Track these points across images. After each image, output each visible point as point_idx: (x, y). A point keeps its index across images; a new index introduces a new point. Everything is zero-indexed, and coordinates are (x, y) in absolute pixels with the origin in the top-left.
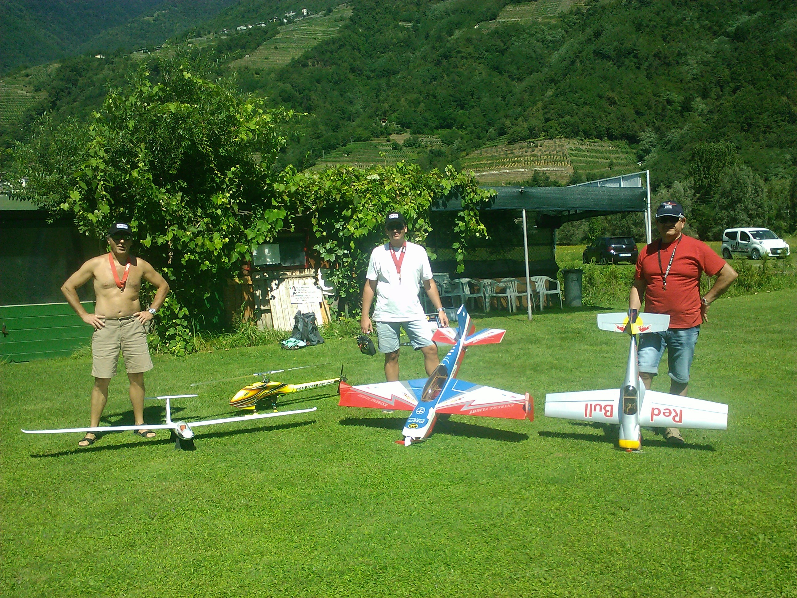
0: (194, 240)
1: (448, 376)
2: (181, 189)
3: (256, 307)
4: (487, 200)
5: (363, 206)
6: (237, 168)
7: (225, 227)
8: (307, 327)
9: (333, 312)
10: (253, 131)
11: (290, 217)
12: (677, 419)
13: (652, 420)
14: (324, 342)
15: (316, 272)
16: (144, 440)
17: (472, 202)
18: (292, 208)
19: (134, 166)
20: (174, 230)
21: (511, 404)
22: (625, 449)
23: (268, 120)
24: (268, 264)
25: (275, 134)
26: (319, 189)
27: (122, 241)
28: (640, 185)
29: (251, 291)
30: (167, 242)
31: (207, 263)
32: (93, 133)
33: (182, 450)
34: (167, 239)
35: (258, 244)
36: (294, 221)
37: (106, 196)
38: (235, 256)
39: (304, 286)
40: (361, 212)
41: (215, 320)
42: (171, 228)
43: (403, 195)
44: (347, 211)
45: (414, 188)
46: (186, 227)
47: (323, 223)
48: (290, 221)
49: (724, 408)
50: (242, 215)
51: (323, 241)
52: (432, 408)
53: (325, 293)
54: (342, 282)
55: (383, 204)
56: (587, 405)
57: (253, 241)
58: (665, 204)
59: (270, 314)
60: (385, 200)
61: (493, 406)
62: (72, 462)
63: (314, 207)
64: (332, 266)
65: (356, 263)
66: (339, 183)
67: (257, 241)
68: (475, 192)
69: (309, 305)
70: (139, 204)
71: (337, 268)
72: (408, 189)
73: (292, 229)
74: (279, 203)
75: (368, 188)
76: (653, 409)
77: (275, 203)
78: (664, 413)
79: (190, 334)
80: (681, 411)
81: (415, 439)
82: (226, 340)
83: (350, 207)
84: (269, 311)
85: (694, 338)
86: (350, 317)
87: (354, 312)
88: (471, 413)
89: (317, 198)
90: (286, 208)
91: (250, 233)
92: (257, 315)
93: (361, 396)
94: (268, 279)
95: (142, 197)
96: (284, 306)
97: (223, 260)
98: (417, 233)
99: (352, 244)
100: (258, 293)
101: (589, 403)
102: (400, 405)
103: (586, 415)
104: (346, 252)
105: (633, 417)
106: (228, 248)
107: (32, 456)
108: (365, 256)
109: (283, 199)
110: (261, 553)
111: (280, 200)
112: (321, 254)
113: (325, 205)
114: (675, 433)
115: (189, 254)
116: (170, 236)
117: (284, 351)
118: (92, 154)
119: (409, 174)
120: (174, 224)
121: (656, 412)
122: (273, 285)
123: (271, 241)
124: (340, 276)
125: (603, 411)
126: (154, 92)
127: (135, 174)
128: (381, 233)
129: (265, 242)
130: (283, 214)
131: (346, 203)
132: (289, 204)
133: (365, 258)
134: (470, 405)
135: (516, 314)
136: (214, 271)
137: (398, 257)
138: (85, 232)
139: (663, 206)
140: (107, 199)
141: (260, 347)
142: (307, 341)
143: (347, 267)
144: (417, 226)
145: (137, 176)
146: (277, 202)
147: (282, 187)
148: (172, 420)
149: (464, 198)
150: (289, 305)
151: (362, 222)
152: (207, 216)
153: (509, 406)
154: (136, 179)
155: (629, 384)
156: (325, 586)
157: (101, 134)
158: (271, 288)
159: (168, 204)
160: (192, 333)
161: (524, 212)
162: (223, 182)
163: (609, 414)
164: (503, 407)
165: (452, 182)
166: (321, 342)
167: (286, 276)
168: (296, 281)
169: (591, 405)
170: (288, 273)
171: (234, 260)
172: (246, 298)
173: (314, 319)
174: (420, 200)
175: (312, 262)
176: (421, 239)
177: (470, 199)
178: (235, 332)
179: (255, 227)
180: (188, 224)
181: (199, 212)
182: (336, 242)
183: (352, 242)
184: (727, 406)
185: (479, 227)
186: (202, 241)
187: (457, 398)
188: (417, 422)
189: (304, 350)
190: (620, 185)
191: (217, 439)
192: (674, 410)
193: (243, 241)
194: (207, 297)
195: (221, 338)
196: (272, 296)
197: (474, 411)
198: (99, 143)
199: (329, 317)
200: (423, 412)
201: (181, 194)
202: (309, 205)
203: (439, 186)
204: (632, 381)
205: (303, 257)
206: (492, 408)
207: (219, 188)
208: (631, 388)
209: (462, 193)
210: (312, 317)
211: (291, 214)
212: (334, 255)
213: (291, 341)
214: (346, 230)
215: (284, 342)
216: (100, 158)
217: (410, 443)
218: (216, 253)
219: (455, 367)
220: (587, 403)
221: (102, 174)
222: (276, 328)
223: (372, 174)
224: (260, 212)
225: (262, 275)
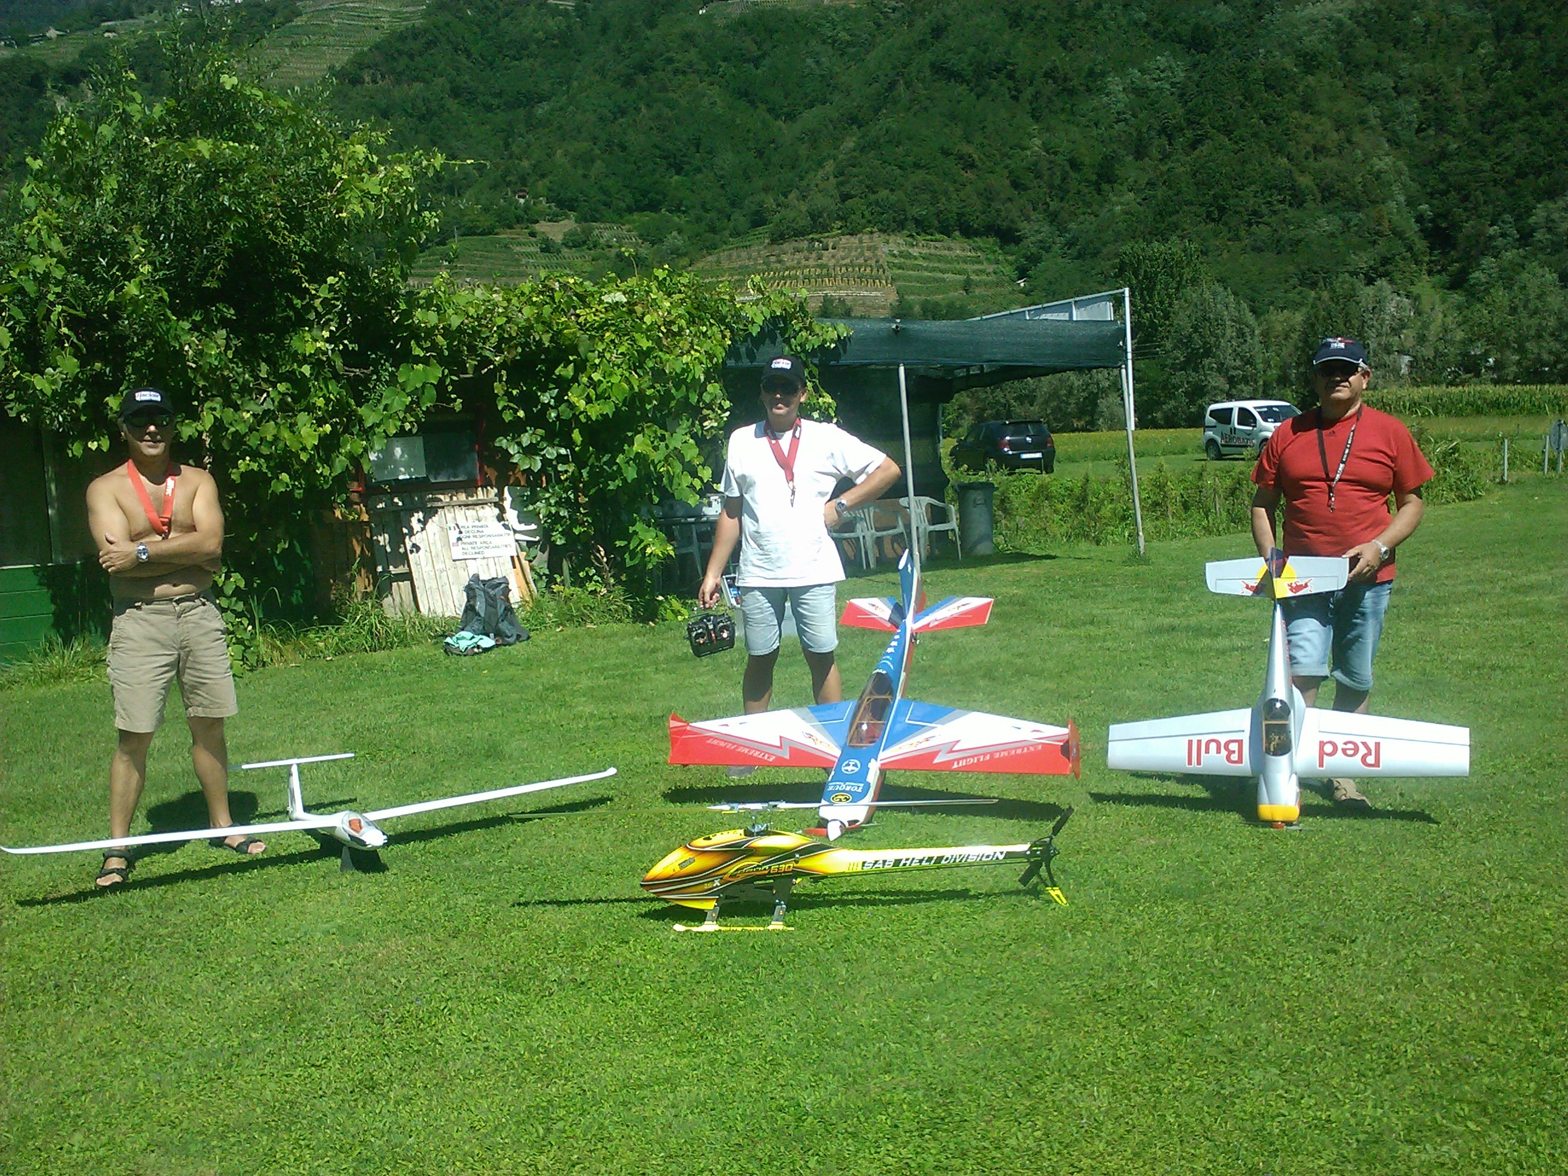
0: (258, 431)
1: (893, 693)
2: (224, 323)
3: (380, 569)
4: (833, 346)
5: (601, 356)
6: (340, 278)
7: (320, 402)
8: (495, 607)
9: (538, 574)
10: (377, 199)
11: (448, 381)
12: (1371, 760)
13: (1321, 765)
14: (529, 638)
15: (500, 494)
16: (245, 858)
17: (804, 350)
18: (452, 362)
19: (129, 272)
20: (214, 409)
21: (1035, 745)
22: (1270, 823)
23: (407, 175)
24: (401, 477)
25: (416, 207)
26: (507, 322)
27: (152, 428)
28: (1110, 316)
29: (368, 535)
30: (201, 433)
31: (285, 477)
32: (31, 203)
33: (360, 875)
34: (200, 428)
35: (387, 436)
36: (461, 388)
37: (68, 337)
38: (341, 462)
39: (477, 523)
40: (595, 367)
41: (296, 598)
42: (208, 405)
43: (674, 334)
44: (565, 367)
45: (691, 322)
46: (239, 402)
47: (515, 392)
48: (450, 388)
49: (1461, 735)
50: (349, 377)
51: (516, 428)
52: (873, 760)
53: (519, 537)
54: (557, 513)
55: (640, 352)
56: (1190, 742)
57: (377, 430)
58: (1330, 340)
59: (408, 583)
60: (645, 344)
61: (1000, 752)
62: (122, 911)
63: (497, 359)
64: (533, 480)
65: (585, 475)
66: (547, 310)
67: (385, 431)
68: (809, 329)
69: (491, 561)
70: (137, 354)
71: (544, 485)
72: (683, 323)
73: (458, 405)
74: (427, 350)
75: (607, 320)
76: (1322, 744)
77: (417, 352)
78: (1344, 751)
79: (250, 628)
80: (1378, 745)
81: (847, 825)
82: (324, 639)
83: (571, 358)
84: (408, 576)
85: (1385, 602)
86: (573, 584)
87: (582, 574)
88: (955, 766)
89: (501, 339)
90: (442, 361)
91: (370, 416)
92: (382, 587)
93: (715, 742)
94: (402, 509)
95: (142, 342)
96: (439, 566)
97: (318, 472)
98: (705, 412)
99: (576, 436)
100: (383, 539)
101: (1195, 739)
102: (800, 756)
103: (1190, 763)
104: (563, 451)
105: (1284, 759)
106: (328, 446)
107: (22, 904)
108: (605, 459)
109: (434, 343)
110: (667, 1080)
111: (429, 344)
112: (512, 456)
113: (520, 355)
114: (1349, 791)
115: (248, 458)
116: (208, 421)
117: (453, 659)
118: (34, 247)
119: (680, 292)
120: (213, 396)
121: (1328, 748)
122: (414, 521)
123: (415, 431)
124: (552, 501)
125: (1224, 753)
126: (156, 117)
127: (132, 288)
128: (638, 413)
129: (402, 433)
130: (436, 373)
131: (562, 351)
132: (446, 353)
133: (605, 463)
134: (951, 751)
135: (876, 572)
136: (298, 494)
137: (786, 451)
138: (19, 414)
139: (1329, 344)
140: (72, 344)
141: (397, 651)
142: (495, 636)
143: (567, 483)
144: (707, 398)
145: (137, 293)
146: (423, 349)
147: (432, 318)
148: (307, 809)
149: (787, 341)
150: (449, 563)
151: (600, 390)
152: (282, 378)
153: (1032, 749)
154: (134, 300)
155: (1274, 696)
156: (850, 1141)
157: (50, 205)
158: (411, 529)
159: (200, 354)
160: (254, 627)
161: (902, 369)
162: (310, 307)
163: (1235, 757)
164: (1019, 751)
165: (764, 309)
166: (525, 637)
167: (440, 504)
168: (460, 513)
169: (1199, 742)
170: (442, 497)
171: (338, 471)
172: (358, 552)
173: (507, 590)
174: (707, 345)
175: (492, 474)
176: (715, 424)
177: (800, 345)
178: (341, 622)
179: (379, 401)
180: (243, 396)
181: (264, 370)
182: (541, 432)
183: (576, 431)
184: (1467, 730)
185: (821, 400)
186: (275, 432)
187: (921, 737)
188: (848, 789)
189: (492, 655)
190: (1071, 316)
191: (422, 845)
192: (1364, 744)
193: (355, 430)
194: (284, 550)
195: (312, 635)
196: (414, 545)
197: (962, 763)
198: (46, 222)
199: (532, 585)
200: (857, 770)
201: (224, 331)
202: (487, 353)
203: (739, 316)
204: (1280, 689)
205: (473, 464)
206: (997, 756)
207: (300, 322)
208: (1278, 705)
209: (784, 331)
210: (500, 586)
211: (451, 373)
212: (538, 458)
213: (463, 638)
214: (563, 407)
215: (448, 640)
216: (52, 255)
217: (839, 833)
218: (304, 457)
219: (903, 675)
220: (1190, 738)
221: (59, 290)
222: (424, 610)
223: (610, 292)
224: (386, 370)
225: (389, 502)
